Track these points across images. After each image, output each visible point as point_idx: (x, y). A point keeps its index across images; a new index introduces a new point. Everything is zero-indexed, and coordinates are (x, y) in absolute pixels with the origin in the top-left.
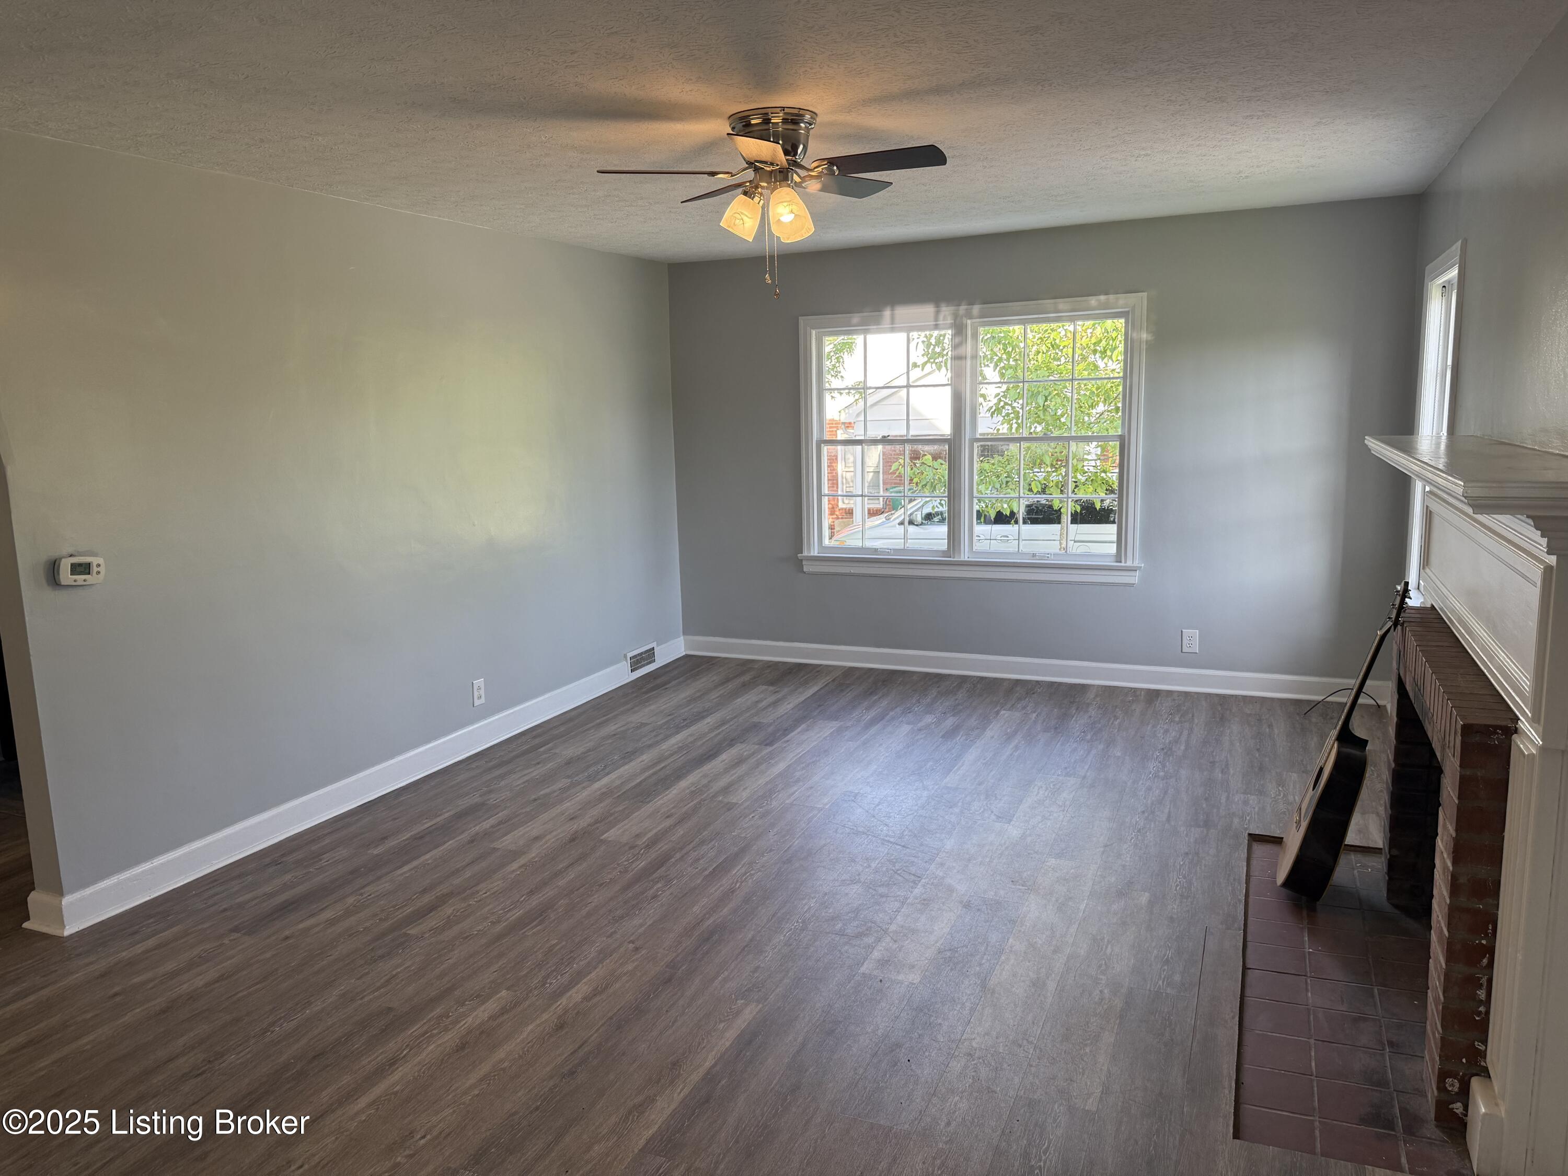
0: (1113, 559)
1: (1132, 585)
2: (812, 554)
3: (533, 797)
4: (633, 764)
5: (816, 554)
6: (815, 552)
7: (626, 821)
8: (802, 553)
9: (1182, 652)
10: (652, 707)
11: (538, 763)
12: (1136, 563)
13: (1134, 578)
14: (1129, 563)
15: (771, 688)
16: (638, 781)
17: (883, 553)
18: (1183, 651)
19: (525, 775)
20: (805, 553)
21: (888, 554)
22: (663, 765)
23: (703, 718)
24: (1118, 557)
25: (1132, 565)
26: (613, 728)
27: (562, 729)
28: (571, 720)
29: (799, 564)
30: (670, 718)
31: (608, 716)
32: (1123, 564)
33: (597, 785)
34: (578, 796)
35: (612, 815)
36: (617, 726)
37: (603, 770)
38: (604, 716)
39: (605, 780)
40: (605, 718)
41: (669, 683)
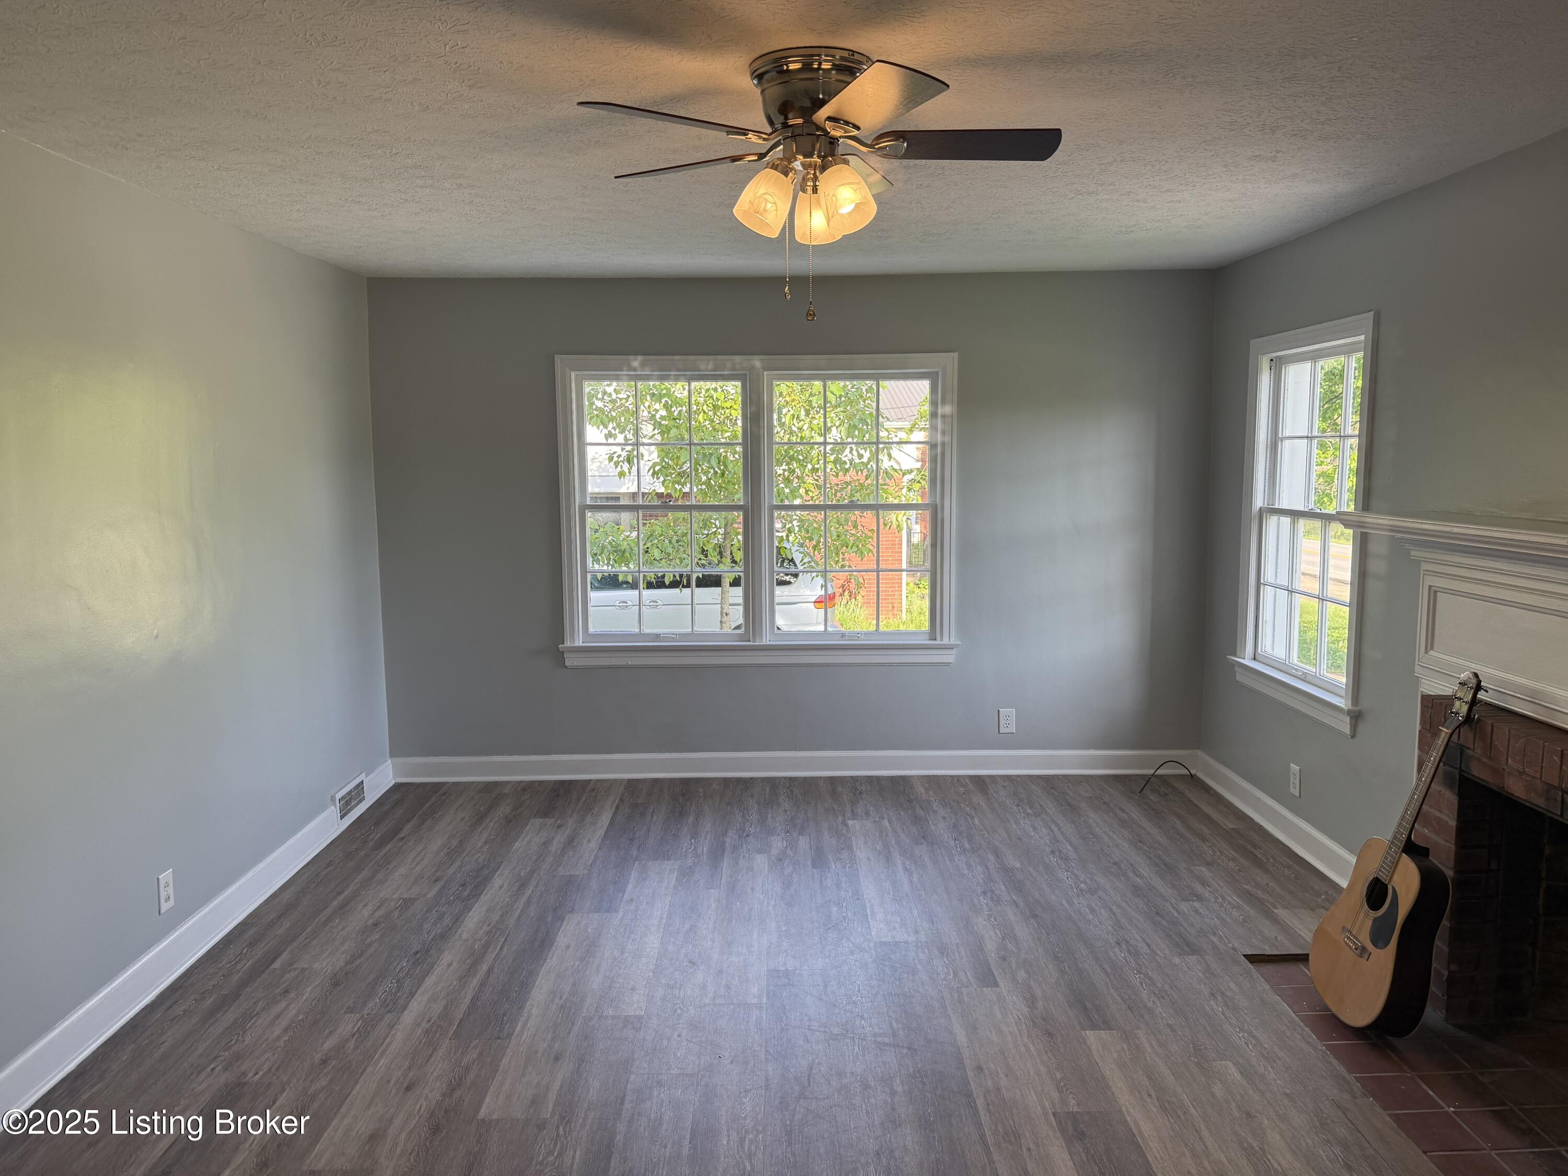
0: (927, 637)
1: (948, 664)
2: (576, 644)
3: (318, 1057)
4: (438, 970)
5: (581, 644)
6: (579, 642)
7: (499, 1077)
8: (563, 644)
9: (999, 733)
10: (402, 870)
11: (287, 991)
12: (953, 641)
13: (949, 657)
14: (946, 641)
15: (549, 821)
16: (468, 1000)
17: (666, 639)
18: (1001, 732)
19: (278, 1016)
20: (568, 644)
21: (673, 640)
22: (485, 967)
23: (487, 879)
24: (932, 634)
25: (949, 643)
26: (366, 912)
27: (286, 924)
28: (289, 908)
29: (559, 657)
30: (441, 884)
31: (346, 893)
32: (938, 642)
33: (408, 1018)
34: (390, 1044)
35: (467, 1069)
36: (370, 908)
37: (399, 989)
38: (339, 894)
39: (416, 1006)
40: (341, 898)
41: (401, 829)
